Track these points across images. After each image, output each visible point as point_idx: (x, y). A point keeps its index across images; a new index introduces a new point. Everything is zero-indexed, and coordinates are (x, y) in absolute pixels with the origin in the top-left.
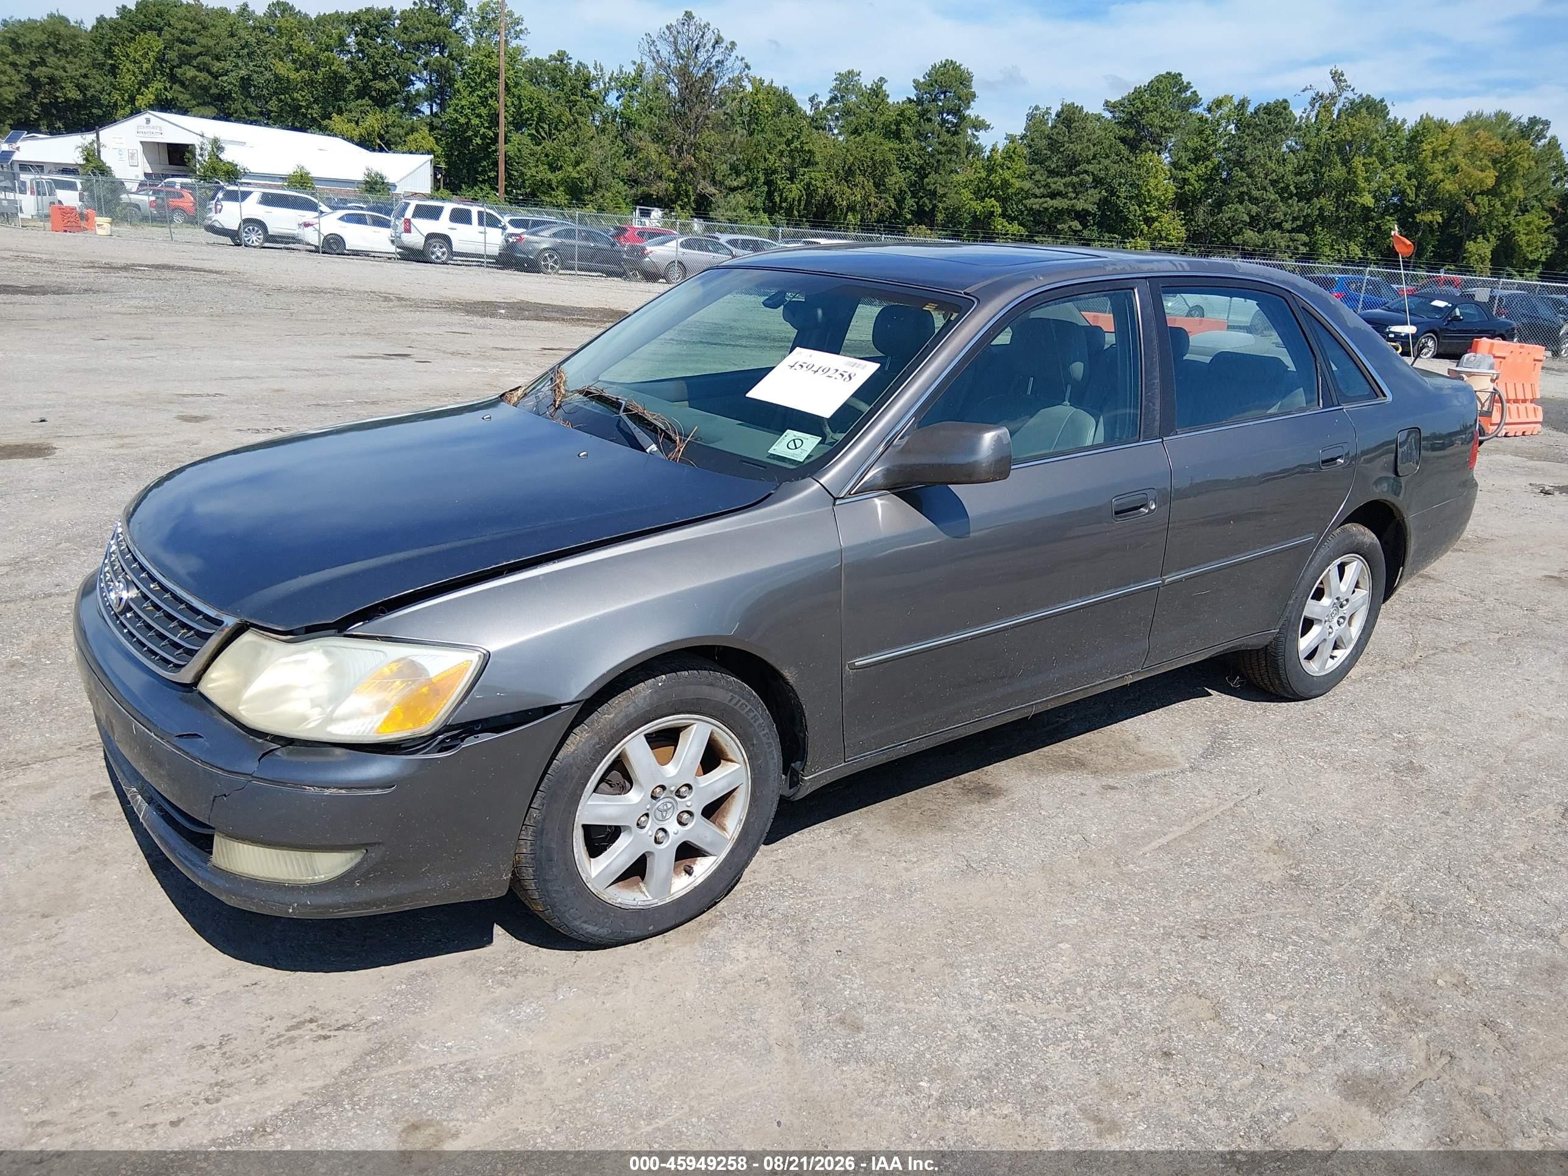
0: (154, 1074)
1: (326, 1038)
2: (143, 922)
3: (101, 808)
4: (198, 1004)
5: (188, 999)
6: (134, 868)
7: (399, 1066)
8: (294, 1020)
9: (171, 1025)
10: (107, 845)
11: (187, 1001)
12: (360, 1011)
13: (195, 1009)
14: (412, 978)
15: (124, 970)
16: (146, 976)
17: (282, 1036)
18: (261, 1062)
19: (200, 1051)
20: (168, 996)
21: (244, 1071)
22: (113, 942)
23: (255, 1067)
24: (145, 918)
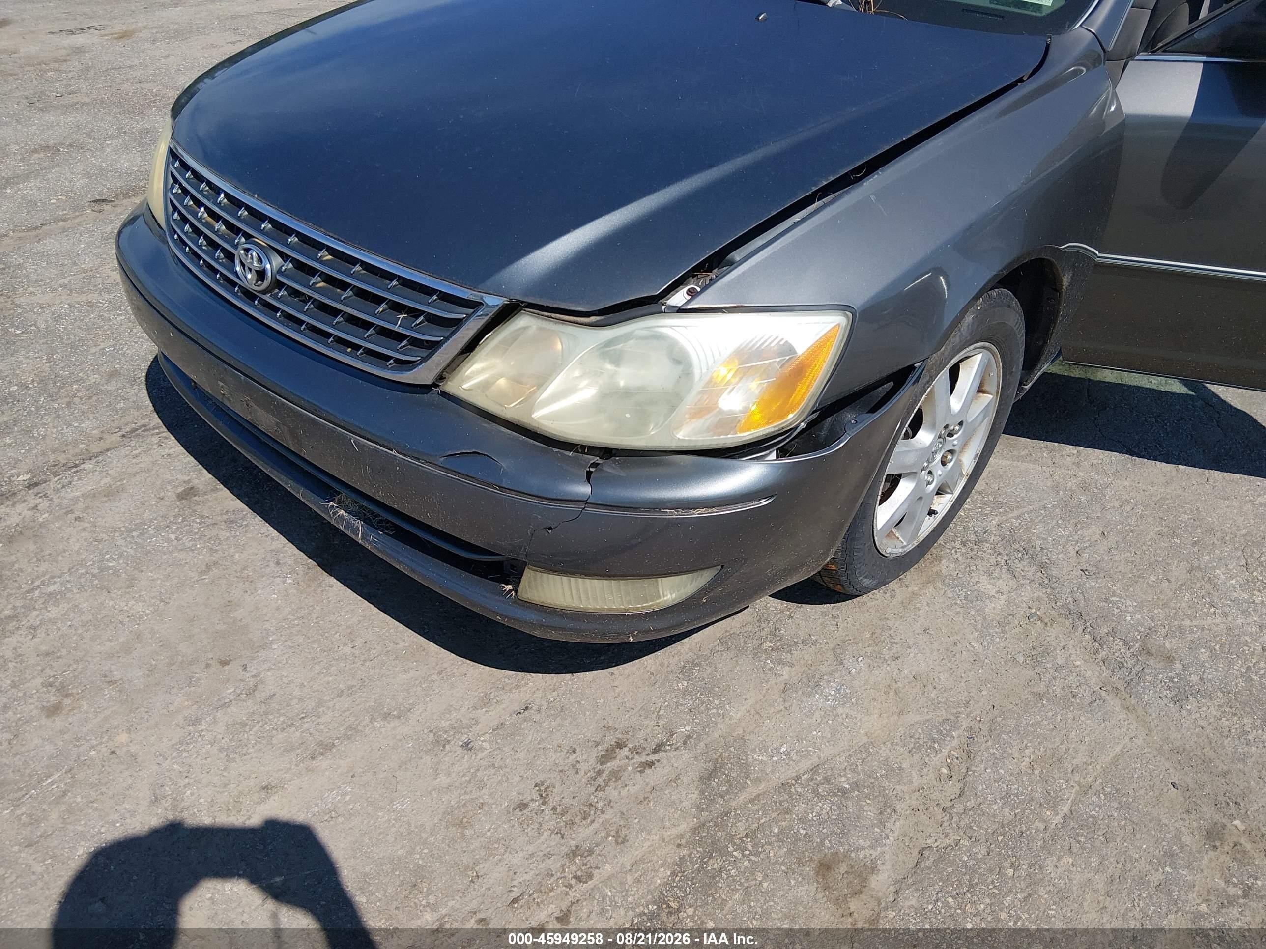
0: (494, 855)
1: (650, 765)
2: (347, 650)
3: (199, 509)
4: (482, 749)
5: (467, 744)
6: (289, 581)
7: (752, 790)
8: (600, 748)
9: (469, 782)
10: (237, 556)
11: (467, 745)
12: (661, 723)
13: (480, 755)
14: (685, 671)
15: (367, 719)
16: (396, 722)
17: (599, 773)
18: (603, 812)
19: (525, 812)
20: (441, 743)
21: (591, 828)
22: (328, 683)
23: (600, 821)
24: (345, 645)
